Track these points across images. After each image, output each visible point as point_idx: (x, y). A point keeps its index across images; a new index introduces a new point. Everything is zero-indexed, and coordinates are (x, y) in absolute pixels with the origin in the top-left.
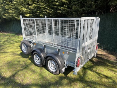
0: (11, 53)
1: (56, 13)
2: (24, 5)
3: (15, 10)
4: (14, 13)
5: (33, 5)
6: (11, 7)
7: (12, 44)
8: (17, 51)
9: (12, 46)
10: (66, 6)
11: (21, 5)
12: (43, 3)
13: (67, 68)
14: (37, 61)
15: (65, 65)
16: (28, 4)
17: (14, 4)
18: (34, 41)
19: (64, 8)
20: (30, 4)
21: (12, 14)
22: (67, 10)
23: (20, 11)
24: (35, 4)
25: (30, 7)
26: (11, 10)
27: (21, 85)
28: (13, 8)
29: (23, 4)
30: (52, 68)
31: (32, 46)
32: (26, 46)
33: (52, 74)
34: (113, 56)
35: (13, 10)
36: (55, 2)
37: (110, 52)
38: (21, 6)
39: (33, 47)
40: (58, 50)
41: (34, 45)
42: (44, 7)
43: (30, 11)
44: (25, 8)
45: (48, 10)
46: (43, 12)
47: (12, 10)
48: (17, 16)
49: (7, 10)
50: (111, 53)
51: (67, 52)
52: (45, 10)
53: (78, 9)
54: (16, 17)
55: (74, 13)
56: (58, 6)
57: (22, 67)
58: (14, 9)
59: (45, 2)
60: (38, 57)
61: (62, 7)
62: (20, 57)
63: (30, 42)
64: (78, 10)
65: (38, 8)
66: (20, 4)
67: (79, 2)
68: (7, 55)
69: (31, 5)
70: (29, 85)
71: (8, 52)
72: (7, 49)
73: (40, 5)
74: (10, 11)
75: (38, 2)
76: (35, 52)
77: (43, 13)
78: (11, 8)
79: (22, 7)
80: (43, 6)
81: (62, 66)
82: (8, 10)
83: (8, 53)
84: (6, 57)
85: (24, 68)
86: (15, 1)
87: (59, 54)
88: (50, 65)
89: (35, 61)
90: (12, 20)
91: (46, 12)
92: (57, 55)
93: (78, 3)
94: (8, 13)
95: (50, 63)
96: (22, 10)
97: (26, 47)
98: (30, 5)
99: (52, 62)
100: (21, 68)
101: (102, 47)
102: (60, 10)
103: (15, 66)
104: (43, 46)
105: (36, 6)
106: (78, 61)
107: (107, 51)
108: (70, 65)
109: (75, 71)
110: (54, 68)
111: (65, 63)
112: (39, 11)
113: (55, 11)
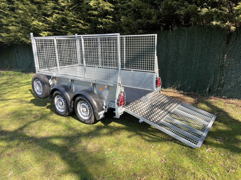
0: (14, 101)
1: (95, 29)
2: (38, 15)
3: (20, 25)
4: (19, 32)
5: (54, 16)
6: (13, 19)
7: (15, 87)
8: (26, 98)
9: (17, 91)
10: (111, 17)
11: (32, 15)
12: (71, 11)
13: (106, 111)
14: (60, 107)
15: (104, 107)
16: (46, 15)
17: (18, 14)
18: (54, 75)
19: (109, 20)
20: (49, 13)
21: (15, 32)
22: (113, 24)
23: (30, 27)
24: (58, 13)
25: (49, 19)
26: (13, 25)
27: (33, 138)
28: (16, 22)
29: (36, 13)
30: (84, 114)
31: (51, 84)
32: (41, 84)
33: (83, 124)
34: (190, 98)
35: (17, 26)
36: (92, 10)
37: (188, 93)
38: (33, 18)
39: (53, 85)
40: (93, 84)
41: (56, 82)
42: (73, 19)
43: (49, 27)
44: (39, 21)
45: (80, 25)
46: (73, 27)
47: (15, 26)
48: (24, 37)
49: (4, 27)
50: (188, 95)
51: (105, 85)
52: (75, 24)
53: (130, 21)
54: (23, 39)
55: (124, 28)
56: (98, 16)
57: (34, 118)
58: (18, 23)
59: (76, 10)
60: (62, 100)
61: (103, 19)
62: (30, 105)
63: (49, 77)
64: (130, 23)
65: (64, 20)
66: (30, 14)
67: (131, 11)
68: (7, 103)
69: (51, 15)
70: (46, 138)
71: (10, 99)
72: (7, 95)
73: (66, 15)
74: (11, 28)
75: (63, 11)
76: (56, 92)
77: (73, 29)
78: (12, 21)
79: (33, 20)
80: (72, 17)
81: (99, 107)
82: (7, 25)
83: (10, 101)
84: (7, 105)
85: (39, 119)
86: (20, 9)
87: (95, 92)
88: (81, 109)
89: (57, 108)
90: (15, 44)
91: (78, 27)
92: (91, 92)
93: (129, 12)
94: (8, 31)
95: (81, 107)
96: (34, 25)
97: (41, 86)
98: (48, 16)
99: (84, 104)
100: (34, 120)
101: (175, 86)
102: (102, 23)
103: (23, 117)
104: (70, 81)
105: (60, 18)
106: (120, 96)
107: (184, 91)
108: (110, 106)
109: (116, 112)
110: (87, 113)
111: (104, 104)
112: (65, 26)
113: (94, 25)
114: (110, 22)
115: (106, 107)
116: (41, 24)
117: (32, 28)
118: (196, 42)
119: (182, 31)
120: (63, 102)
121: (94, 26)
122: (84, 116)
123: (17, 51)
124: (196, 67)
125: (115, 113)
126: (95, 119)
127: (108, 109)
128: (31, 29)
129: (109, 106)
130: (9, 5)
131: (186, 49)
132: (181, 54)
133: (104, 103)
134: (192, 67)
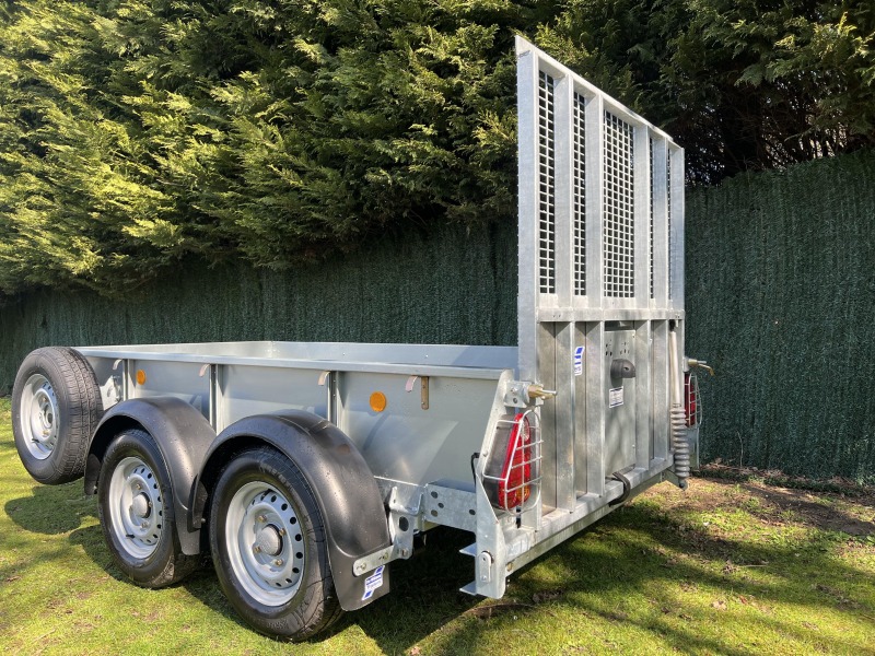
3: (57, 203)
6: (33, 184)
10: (429, 131)
13: (405, 553)
14: (136, 529)
15: (393, 529)
19: (418, 144)
22: (434, 161)
23: (91, 208)
24: (208, 139)
30: (267, 571)
32: (53, 401)
35: (45, 208)
38: (107, 170)
40: (332, 376)
41: (134, 390)
43: (164, 203)
44: (130, 178)
51: (407, 376)
58: (52, 195)
59: (278, 121)
60: (149, 485)
66: (98, 155)
76: (120, 439)
78: (31, 193)
79: (107, 178)
80: (261, 147)
87: (341, 427)
88: (250, 541)
89: (121, 534)
90: (30, 284)
92: (316, 428)
95: (251, 523)
96: (110, 196)
99: (266, 504)
102: (387, 161)
104: (202, 373)
105: (214, 159)
106: (505, 440)
107: (788, 472)
108: (434, 513)
109: (478, 550)
110: (283, 564)
111: (392, 505)
112: (232, 190)
113: (352, 179)
114: (423, 154)
115: (403, 524)
116: (135, 188)
117: (96, 210)
118: (829, 232)
119: (753, 187)
120: (155, 494)
121: (352, 183)
122: (266, 583)
123: (44, 323)
124: (845, 351)
125: (471, 560)
126: (332, 602)
127: (417, 540)
128: (95, 215)
129: (422, 513)
130: (26, 131)
131: (783, 266)
132: (758, 289)
133: (394, 496)
134: (820, 351)
